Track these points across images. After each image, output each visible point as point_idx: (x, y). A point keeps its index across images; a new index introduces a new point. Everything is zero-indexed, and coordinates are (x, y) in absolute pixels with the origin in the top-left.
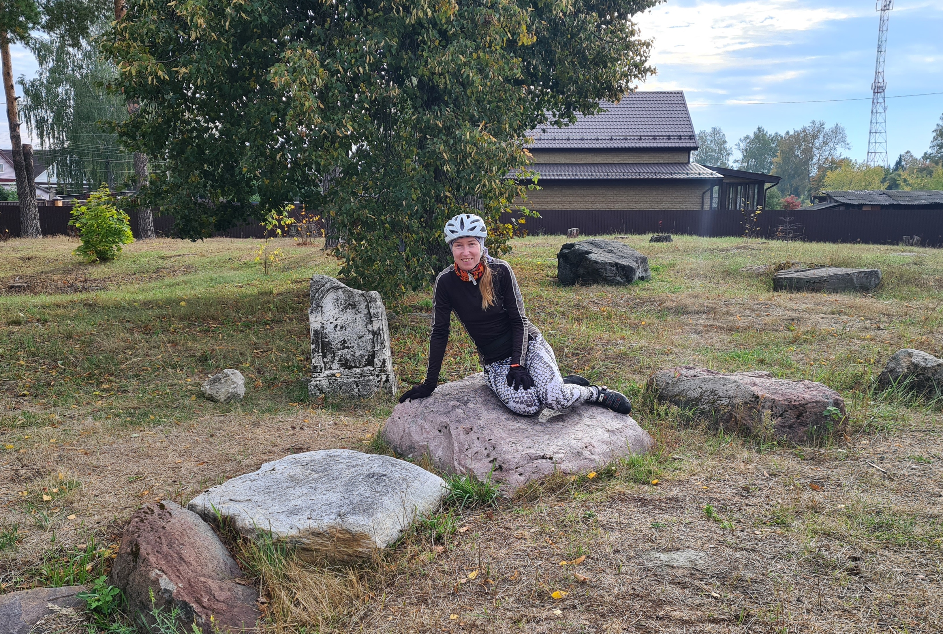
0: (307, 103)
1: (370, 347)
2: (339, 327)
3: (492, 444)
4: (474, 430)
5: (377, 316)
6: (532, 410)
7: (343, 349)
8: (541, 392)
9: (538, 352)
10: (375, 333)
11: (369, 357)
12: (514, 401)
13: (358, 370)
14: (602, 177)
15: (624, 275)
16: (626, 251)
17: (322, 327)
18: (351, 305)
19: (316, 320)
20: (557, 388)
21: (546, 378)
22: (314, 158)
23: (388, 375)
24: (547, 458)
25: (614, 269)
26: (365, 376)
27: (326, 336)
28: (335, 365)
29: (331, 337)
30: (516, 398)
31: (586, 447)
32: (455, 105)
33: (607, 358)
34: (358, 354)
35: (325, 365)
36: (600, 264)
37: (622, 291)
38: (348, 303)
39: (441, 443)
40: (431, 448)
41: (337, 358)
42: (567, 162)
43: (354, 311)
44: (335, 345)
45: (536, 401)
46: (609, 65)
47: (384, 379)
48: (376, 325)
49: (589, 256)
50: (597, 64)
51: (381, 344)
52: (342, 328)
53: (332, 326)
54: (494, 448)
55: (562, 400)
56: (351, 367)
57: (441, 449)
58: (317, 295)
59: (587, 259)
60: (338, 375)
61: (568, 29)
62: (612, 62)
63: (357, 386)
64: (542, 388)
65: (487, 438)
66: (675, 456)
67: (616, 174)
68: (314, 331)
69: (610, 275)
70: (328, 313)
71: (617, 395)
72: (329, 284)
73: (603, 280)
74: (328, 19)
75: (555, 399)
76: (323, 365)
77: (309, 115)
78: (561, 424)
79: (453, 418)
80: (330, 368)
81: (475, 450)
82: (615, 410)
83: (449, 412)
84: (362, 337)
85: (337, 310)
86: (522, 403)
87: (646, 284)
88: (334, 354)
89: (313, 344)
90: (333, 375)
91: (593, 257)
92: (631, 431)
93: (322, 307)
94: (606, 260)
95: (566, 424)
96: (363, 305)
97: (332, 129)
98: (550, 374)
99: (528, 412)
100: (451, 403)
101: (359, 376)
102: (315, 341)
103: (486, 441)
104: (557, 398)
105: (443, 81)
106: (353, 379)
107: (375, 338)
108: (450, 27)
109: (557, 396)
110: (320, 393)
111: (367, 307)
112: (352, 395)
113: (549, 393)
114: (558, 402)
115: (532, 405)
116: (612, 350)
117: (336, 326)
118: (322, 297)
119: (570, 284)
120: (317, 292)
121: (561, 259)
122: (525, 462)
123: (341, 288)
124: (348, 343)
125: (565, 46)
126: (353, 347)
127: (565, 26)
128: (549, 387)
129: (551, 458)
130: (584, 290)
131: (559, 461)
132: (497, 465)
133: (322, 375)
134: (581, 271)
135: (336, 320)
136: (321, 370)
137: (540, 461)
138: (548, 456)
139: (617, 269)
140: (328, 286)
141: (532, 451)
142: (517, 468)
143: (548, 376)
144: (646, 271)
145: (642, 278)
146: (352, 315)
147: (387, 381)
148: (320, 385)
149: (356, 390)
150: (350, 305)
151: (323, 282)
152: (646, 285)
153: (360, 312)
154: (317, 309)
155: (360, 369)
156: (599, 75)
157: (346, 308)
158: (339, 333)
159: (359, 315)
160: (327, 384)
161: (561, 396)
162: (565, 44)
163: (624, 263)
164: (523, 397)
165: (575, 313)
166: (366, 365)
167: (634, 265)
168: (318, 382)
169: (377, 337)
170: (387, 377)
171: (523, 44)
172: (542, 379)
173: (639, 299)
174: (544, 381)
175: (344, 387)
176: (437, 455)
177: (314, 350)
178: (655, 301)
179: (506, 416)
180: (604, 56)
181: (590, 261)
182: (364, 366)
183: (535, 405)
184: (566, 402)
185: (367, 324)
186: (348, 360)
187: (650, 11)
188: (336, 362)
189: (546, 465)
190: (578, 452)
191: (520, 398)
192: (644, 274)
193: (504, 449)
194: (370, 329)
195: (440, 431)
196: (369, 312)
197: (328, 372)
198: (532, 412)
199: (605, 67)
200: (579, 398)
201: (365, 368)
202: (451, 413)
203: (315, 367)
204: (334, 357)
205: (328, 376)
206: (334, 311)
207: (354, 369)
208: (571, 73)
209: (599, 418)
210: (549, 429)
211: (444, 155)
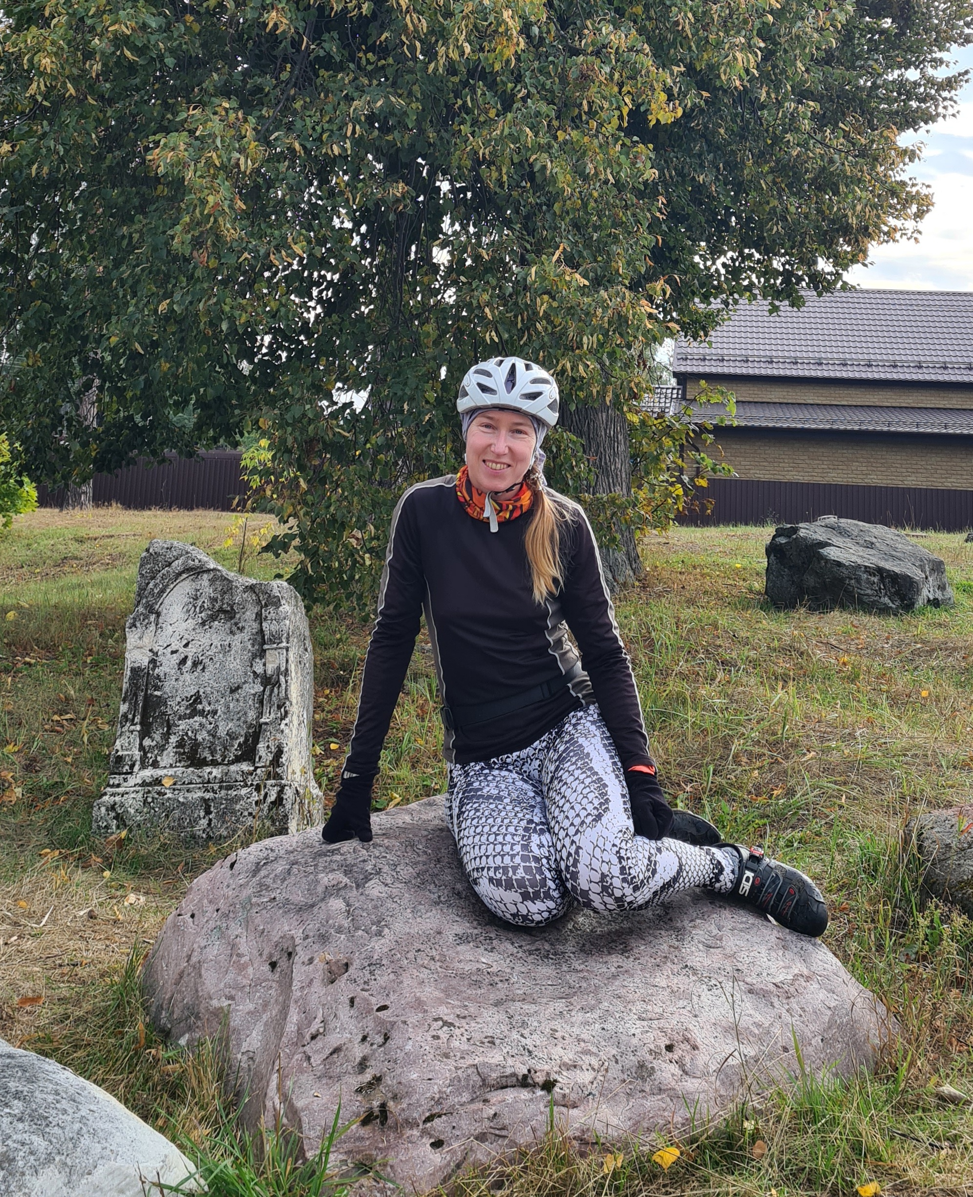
0: (211, 199)
1: (252, 715)
2: (189, 663)
3: (382, 1022)
4: (351, 970)
5: (276, 638)
6: (538, 910)
7: (191, 716)
8: (564, 854)
9: (581, 740)
10: (269, 681)
11: (246, 740)
12: (491, 880)
13: (216, 772)
14: (879, 428)
15: (897, 593)
16: (900, 546)
17: (153, 662)
18: (225, 612)
19: (140, 643)
20: (608, 846)
21: (583, 813)
22: (227, 308)
23: (283, 787)
24: (535, 1085)
25: (876, 579)
26: (229, 788)
27: (157, 682)
28: (168, 757)
29: (168, 687)
30: (496, 869)
31: (669, 1048)
32: (525, 227)
33: (828, 770)
34: (222, 732)
35: (145, 753)
36: (847, 567)
37: (892, 622)
38: (217, 606)
39: (266, 1005)
40: (236, 1021)
41: (173, 739)
42: (819, 402)
43: (228, 625)
44: (175, 706)
45: (550, 884)
46: (842, 188)
47: (273, 797)
48: (272, 662)
49: (825, 551)
50: (820, 189)
51: (279, 707)
52: (195, 664)
53: (176, 659)
54: (386, 1038)
55: (617, 882)
56: (199, 763)
57: (260, 1026)
58: (151, 585)
59: (821, 557)
60: (167, 782)
61: (767, 131)
62: (847, 186)
63: (208, 812)
64: (567, 842)
65: (376, 1002)
66: (947, 1089)
67: (905, 424)
68: (133, 670)
69: (869, 592)
70: (170, 629)
71: (790, 877)
72: (180, 561)
73: (853, 602)
74: (289, 65)
75: (597, 877)
76: (137, 754)
77: (216, 221)
78: (615, 960)
79: (312, 927)
80: (155, 765)
81: (333, 1040)
82: (785, 922)
83: (312, 906)
84: (238, 688)
85: (191, 623)
86: (509, 886)
87: (944, 614)
88: (169, 728)
89: (124, 701)
90: (158, 782)
91: (832, 553)
92: (822, 995)
93: (158, 614)
94: (859, 561)
95: (628, 964)
96: (250, 614)
97: (262, 251)
98: (596, 802)
99: (525, 917)
100: (325, 879)
101: (216, 787)
102: (131, 696)
103: (369, 1011)
104: (603, 876)
105: (495, 175)
106: (200, 794)
107: (267, 693)
108: (519, 87)
109: (605, 869)
110: (118, 827)
111: (259, 618)
112: (193, 836)
113: (584, 858)
114: (605, 889)
115: (536, 897)
116: (840, 752)
117: (184, 661)
118: (162, 591)
119: (786, 607)
120: (153, 578)
121: (772, 557)
122: (466, 1097)
123: (208, 571)
124: (205, 703)
125: (760, 158)
126: (215, 712)
127: (762, 124)
128: (585, 840)
129: (548, 1086)
130: (813, 620)
131: (573, 1096)
132: (376, 1104)
133: (132, 780)
134: (810, 581)
135: (186, 645)
136: (132, 766)
137: (510, 1095)
138: (540, 1078)
139: (882, 579)
140: (178, 565)
141: (495, 1057)
142: (429, 1119)
143: (590, 807)
144: (942, 588)
145: (935, 603)
146: (223, 635)
147: (279, 801)
148: (122, 805)
149: (204, 822)
150: (221, 610)
151: (170, 555)
152: (943, 616)
153: (241, 629)
154: (146, 617)
155: (221, 768)
156: (825, 208)
157: (213, 618)
158: (187, 677)
159: (239, 637)
160: (139, 805)
161: (616, 871)
162: (762, 154)
163: (897, 570)
164: (515, 869)
165: (783, 665)
166: (238, 760)
167: (916, 574)
168: (117, 799)
169: (272, 691)
170: (281, 792)
171: (658, 120)
172: (571, 814)
173: (923, 642)
174: (577, 821)
175: (177, 813)
176: (245, 1047)
177: (125, 716)
178: (955, 649)
179: (463, 927)
180: (832, 173)
181: (828, 561)
182: (232, 763)
183: (548, 896)
184: (628, 891)
185: (254, 656)
186: (200, 744)
187: (928, 131)
188: (170, 750)
189: (528, 1111)
190: (641, 1066)
191: (505, 869)
192: (939, 595)
193: (409, 1047)
194: (259, 669)
195: (273, 965)
196: (261, 631)
197: (148, 773)
198: (537, 918)
199: (836, 193)
200: (675, 879)
201: (233, 768)
202: (316, 909)
203: (119, 759)
204: (166, 736)
205: (144, 784)
206: (184, 625)
207: (208, 769)
208: (774, 203)
209: (731, 942)
210: (571, 978)
211: (487, 310)
